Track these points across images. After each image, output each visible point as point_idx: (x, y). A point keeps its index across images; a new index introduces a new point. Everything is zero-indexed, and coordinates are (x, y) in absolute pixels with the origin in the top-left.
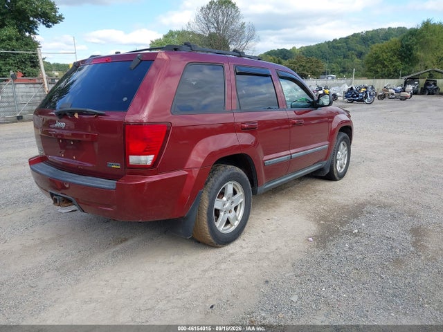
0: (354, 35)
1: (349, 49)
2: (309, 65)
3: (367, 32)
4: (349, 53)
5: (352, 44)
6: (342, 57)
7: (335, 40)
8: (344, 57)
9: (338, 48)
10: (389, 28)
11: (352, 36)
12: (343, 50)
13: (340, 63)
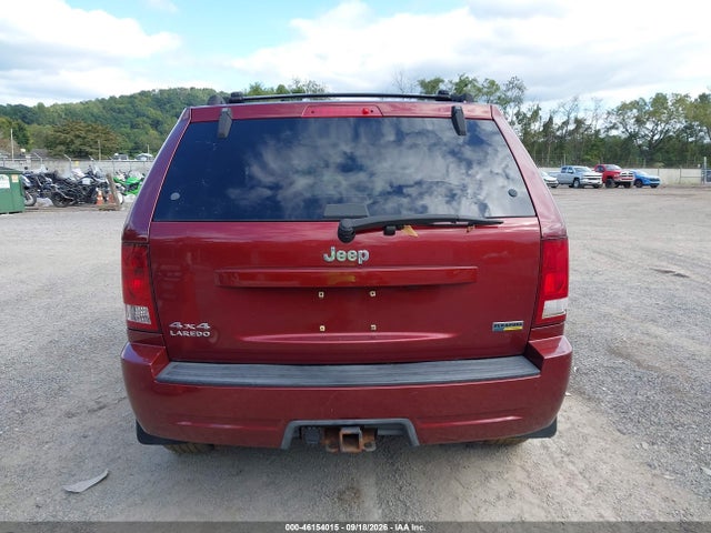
0: (143, 94)
1: (139, 115)
2: (91, 136)
3: (161, 91)
4: (140, 120)
5: (142, 107)
6: (129, 125)
7: (112, 98)
8: (132, 127)
9: (120, 111)
10: (192, 88)
11: (140, 94)
12: (127, 114)
13: (128, 136)
